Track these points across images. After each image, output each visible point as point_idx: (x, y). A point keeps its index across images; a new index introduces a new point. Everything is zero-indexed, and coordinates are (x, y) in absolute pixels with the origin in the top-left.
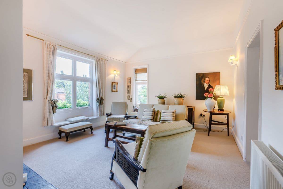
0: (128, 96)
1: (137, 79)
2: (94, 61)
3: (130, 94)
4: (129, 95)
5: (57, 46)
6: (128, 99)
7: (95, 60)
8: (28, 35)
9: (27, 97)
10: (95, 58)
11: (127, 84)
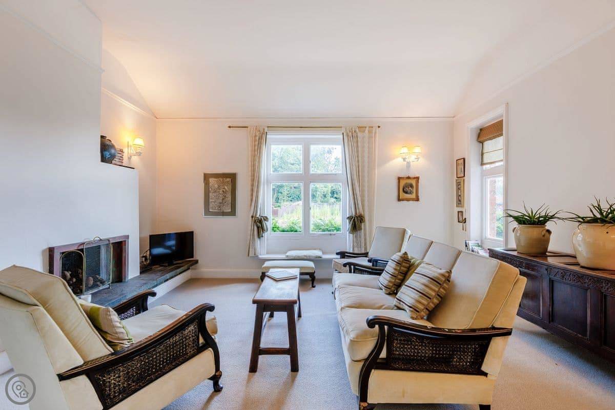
0: (458, 212)
1: (485, 161)
2: (341, 136)
3: (463, 207)
4: (460, 209)
5: (266, 130)
6: (459, 222)
7: (343, 134)
8: (230, 127)
9: (229, 212)
10: (343, 130)
11: (457, 177)
